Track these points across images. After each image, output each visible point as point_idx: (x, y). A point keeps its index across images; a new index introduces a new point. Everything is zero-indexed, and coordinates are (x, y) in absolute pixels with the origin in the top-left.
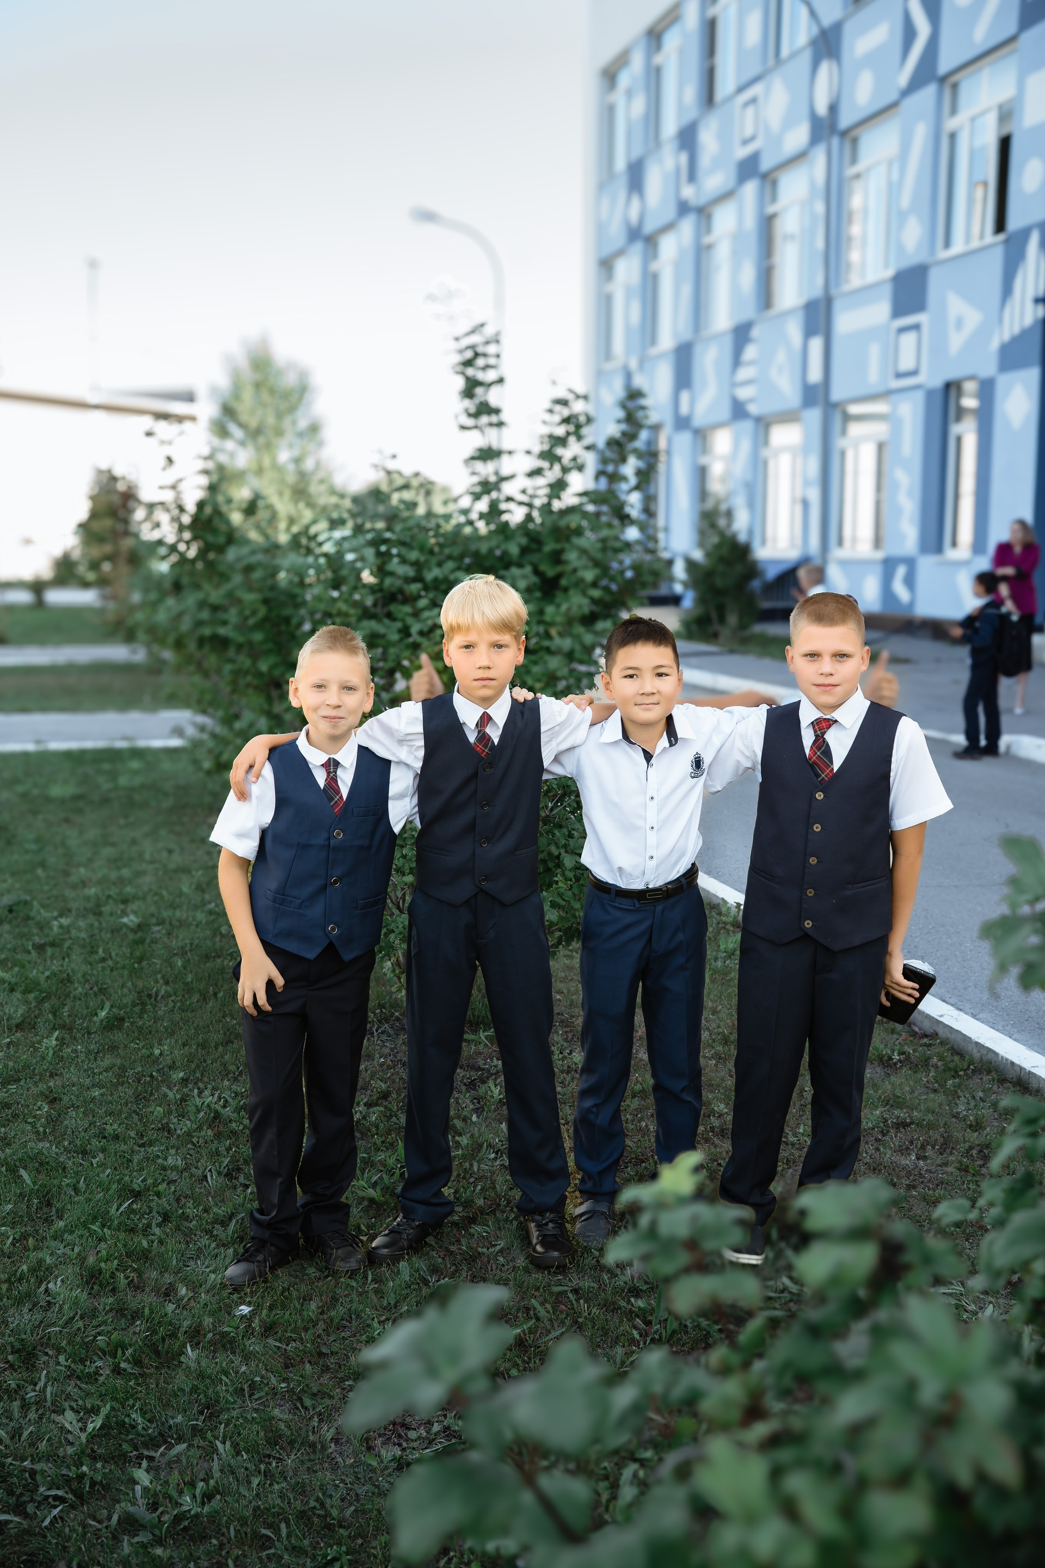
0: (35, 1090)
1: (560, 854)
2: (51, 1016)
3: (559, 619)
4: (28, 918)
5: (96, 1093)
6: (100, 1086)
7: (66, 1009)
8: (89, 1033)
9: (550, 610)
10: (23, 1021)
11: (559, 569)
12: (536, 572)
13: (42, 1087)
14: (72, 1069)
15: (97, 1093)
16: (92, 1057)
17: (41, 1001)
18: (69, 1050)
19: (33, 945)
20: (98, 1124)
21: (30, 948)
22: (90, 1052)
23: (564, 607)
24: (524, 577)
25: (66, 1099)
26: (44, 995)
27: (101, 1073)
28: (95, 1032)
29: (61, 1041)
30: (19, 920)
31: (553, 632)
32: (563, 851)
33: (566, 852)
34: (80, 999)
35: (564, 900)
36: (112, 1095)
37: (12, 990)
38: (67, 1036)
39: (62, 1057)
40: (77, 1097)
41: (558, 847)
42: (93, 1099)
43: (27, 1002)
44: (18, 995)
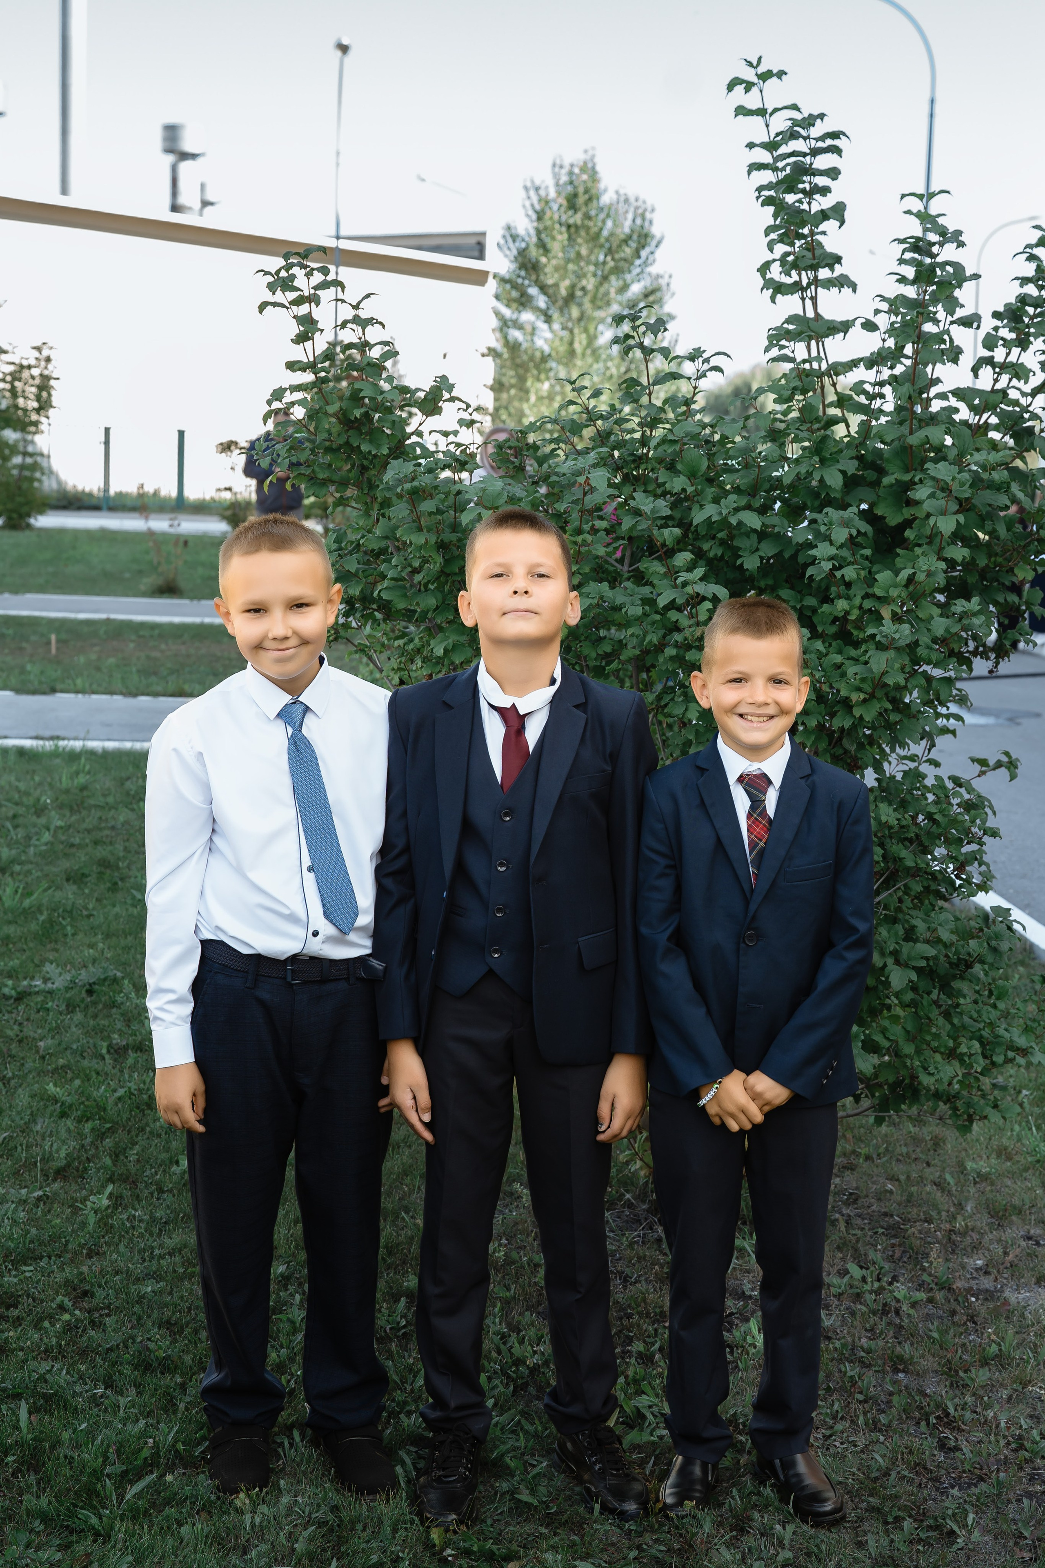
0: (59, 1277)
1: (885, 965)
2: (108, 1161)
3: (894, 593)
4: (113, 1005)
5: (148, 1288)
6: (156, 1276)
7: (137, 1148)
8: (161, 1191)
9: (884, 576)
10: (68, 1165)
11: (907, 513)
12: (868, 516)
13: (69, 1272)
14: (122, 1248)
15: (150, 1289)
16: (156, 1230)
17: (101, 1136)
18: (125, 1216)
19: (110, 1046)
20: (139, 1339)
21: (104, 1051)
22: (153, 1219)
23: (904, 574)
24: (846, 524)
25: (100, 1294)
26: (108, 1125)
27: (161, 1257)
28: (170, 1191)
29: (117, 1200)
30: (100, 1006)
31: (886, 613)
32: (890, 961)
33: (897, 962)
34: (159, 1136)
35: (888, 1039)
36: (170, 1293)
37: (63, 1115)
38: (127, 1193)
39: (112, 1226)
40: (117, 1292)
41: (883, 954)
42: (141, 1298)
43: (81, 1135)
44: (70, 1123)
